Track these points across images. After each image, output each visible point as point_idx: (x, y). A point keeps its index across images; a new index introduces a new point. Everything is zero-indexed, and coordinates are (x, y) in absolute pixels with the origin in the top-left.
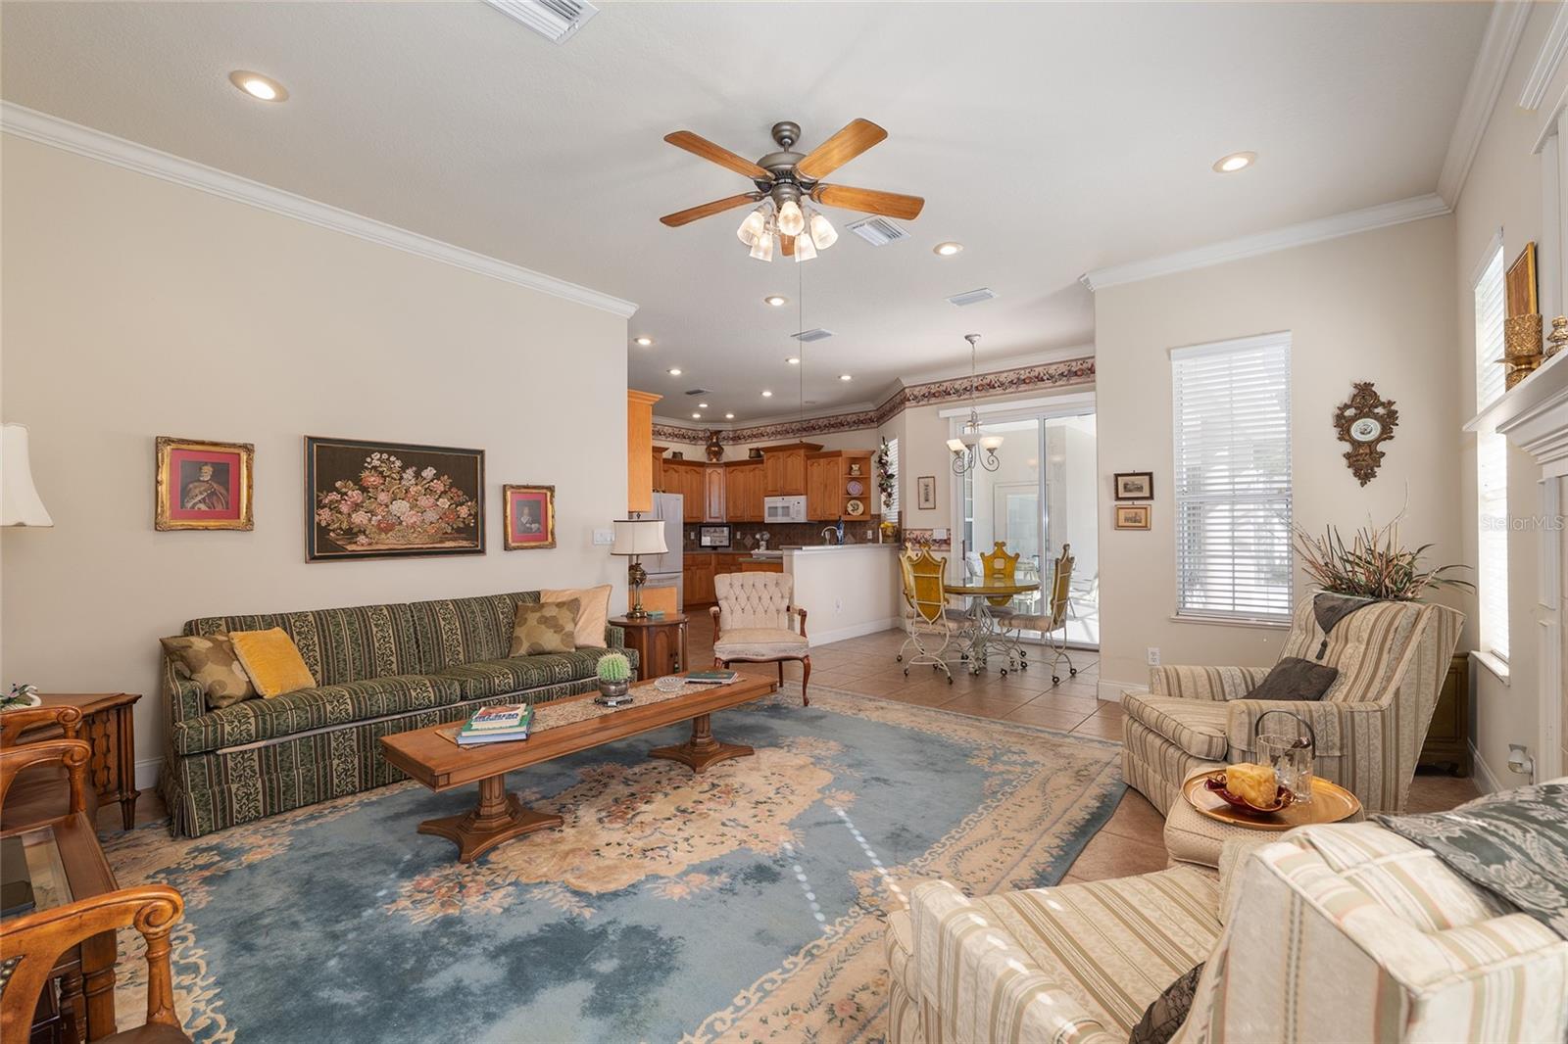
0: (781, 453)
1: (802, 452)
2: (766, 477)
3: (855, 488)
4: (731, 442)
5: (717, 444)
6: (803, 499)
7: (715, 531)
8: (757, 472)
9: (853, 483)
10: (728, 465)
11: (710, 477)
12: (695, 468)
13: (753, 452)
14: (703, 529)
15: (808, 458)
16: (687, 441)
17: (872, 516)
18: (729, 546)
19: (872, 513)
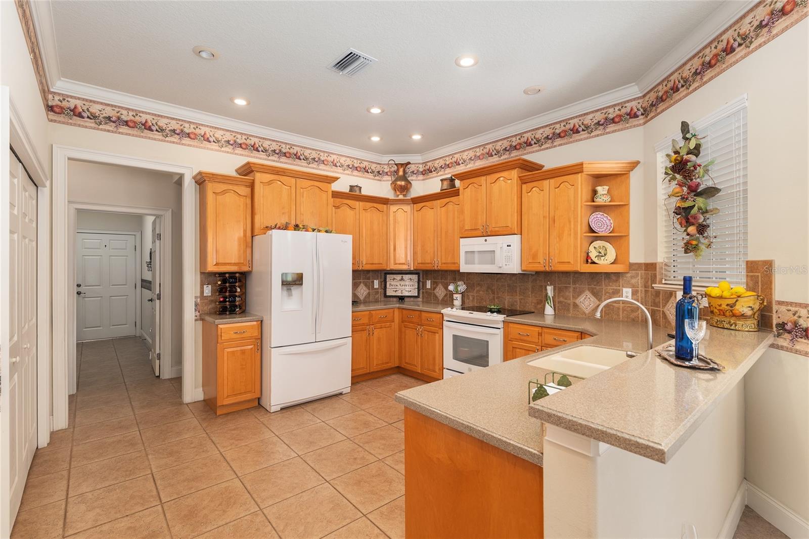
0: (483, 178)
1: (515, 174)
2: (462, 212)
3: (603, 223)
4: (421, 177)
5: (404, 178)
6: (515, 240)
7: (402, 279)
8: (450, 206)
9: (599, 215)
10: (416, 201)
11: (395, 216)
12: (375, 205)
13: (445, 183)
14: (388, 276)
15: (523, 181)
16: (371, 176)
17: (631, 266)
18: (417, 297)
19: (633, 260)
